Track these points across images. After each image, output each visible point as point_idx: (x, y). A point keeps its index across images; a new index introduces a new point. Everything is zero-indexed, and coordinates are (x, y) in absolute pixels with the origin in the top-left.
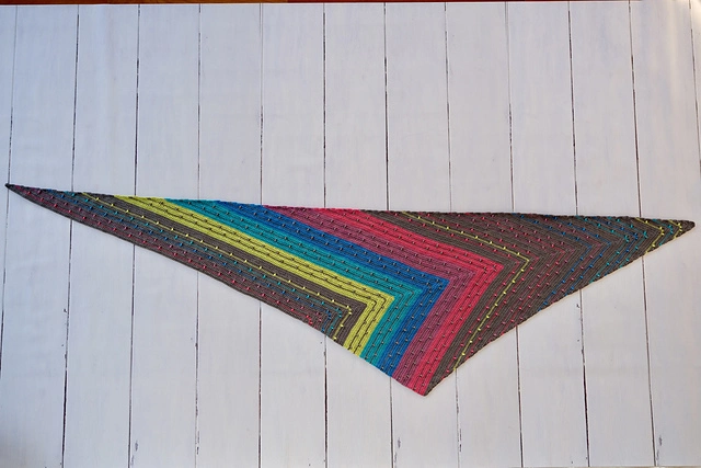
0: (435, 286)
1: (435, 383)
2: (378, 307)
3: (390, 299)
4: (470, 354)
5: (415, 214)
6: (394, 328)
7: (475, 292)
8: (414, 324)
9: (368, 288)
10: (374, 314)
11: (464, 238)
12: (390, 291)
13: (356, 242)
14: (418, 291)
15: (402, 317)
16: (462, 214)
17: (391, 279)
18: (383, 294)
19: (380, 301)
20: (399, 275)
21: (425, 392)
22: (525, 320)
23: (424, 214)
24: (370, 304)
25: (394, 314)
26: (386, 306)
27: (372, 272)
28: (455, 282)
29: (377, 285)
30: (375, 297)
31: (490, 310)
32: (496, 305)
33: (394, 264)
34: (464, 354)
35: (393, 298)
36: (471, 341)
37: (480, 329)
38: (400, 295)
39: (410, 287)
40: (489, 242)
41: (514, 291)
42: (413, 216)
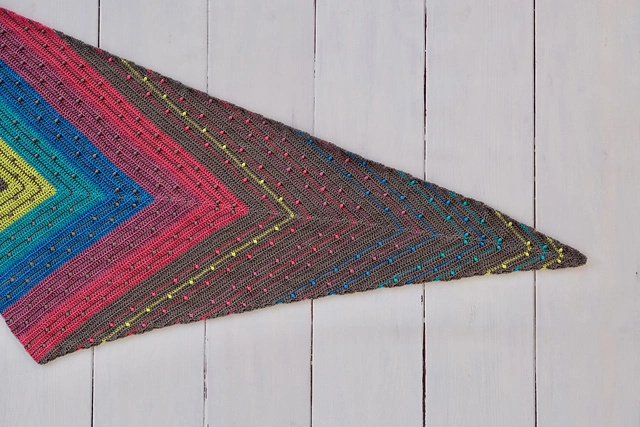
0: (127, 198)
1: (61, 351)
2: (24, 196)
3: (49, 190)
4: (136, 330)
5: (142, 71)
6: (38, 238)
7: (185, 234)
8: (69, 245)
9: (20, 161)
10: (13, 204)
11: (202, 139)
12: (55, 179)
13: (28, 79)
14: (98, 195)
15: (58, 224)
16: (215, 101)
17: (62, 160)
18: (40, 179)
19: (31, 187)
20: (77, 159)
21: (43, 357)
22: (249, 309)
23: (155, 77)
24: (13, 186)
25: (46, 218)
26: (39, 199)
27: (35, 136)
28: (162, 206)
29: (36, 160)
30: (26, 179)
31: (199, 272)
32: (213, 268)
33: (76, 137)
34: (128, 324)
35: (54, 191)
36: (148, 310)
37: (170, 297)
38: (67, 192)
39: (88, 183)
40: (242, 162)
41: (250, 257)
42: (136, 73)
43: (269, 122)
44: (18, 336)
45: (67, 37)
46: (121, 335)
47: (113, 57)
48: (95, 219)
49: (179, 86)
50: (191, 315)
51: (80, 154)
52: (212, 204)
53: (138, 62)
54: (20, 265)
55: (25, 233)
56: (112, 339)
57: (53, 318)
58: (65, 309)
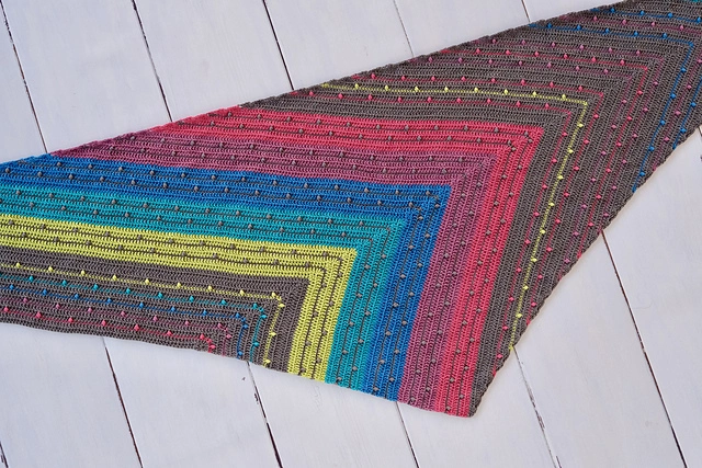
0: (426, 204)
1: (482, 385)
2: (330, 277)
3: (349, 254)
4: (532, 311)
5: (347, 81)
6: (374, 307)
7: (504, 192)
8: (408, 288)
9: (300, 248)
10: (326, 293)
11: (451, 99)
12: (345, 240)
13: (251, 168)
14: (397, 224)
15: (382, 281)
16: (435, 56)
17: (340, 217)
18: (332, 250)
19: (330, 264)
20: (352, 205)
21: (468, 408)
22: (614, 215)
23: (364, 77)
24: (313, 276)
25: (366, 281)
26: (346, 271)
27: (299, 215)
28: (462, 186)
29: (316, 237)
30: (320, 261)
31: (542, 218)
32: (552, 204)
33: (336, 187)
34: (519, 315)
35: (354, 252)
36: (526, 288)
37: (535, 260)
38: (366, 243)
39: (380, 220)
40: (502, 91)
41: (577, 168)
42: (345, 88)
43: (499, 36)
44: (431, 408)
45: (256, 103)
46: (522, 330)
47: (312, 88)
48: (411, 247)
49: (392, 68)
50: (568, 260)
51: (352, 199)
52: (506, 148)
53: (339, 76)
54: (378, 343)
55: (359, 310)
56: (517, 339)
57: (448, 365)
58: (453, 349)
